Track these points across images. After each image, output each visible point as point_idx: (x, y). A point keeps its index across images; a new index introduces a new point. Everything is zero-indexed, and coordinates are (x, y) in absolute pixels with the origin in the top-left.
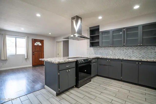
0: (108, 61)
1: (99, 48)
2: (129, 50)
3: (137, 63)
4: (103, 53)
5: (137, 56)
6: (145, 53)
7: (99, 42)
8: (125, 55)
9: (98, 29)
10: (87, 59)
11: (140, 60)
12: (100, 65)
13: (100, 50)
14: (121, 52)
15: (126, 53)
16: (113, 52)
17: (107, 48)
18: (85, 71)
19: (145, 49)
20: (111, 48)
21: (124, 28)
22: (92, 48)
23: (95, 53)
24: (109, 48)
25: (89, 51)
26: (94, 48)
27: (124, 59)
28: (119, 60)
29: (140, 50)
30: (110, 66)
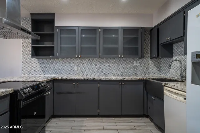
0: (76, 84)
1: (52, 60)
2: (105, 64)
3: (120, 84)
4: (62, 71)
5: (114, 74)
6: (124, 68)
7: (54, 47)
8: (98, 72)
9: (52, 22)
10: (38, 85)
11: (123, 78)
12: (59, 93)
13: (54, 64)
14: (93, 67)
15: (101, 70)
16: (79, 68)
17: (68, 60)
18: (35, 113)
19: (123, 63)
20: (77, 61)
21: (100, 28)
22: (36, 59)
23: (43, 71)
24: (72, 60)
25: (28, 65)
26: (40, 60)
27: (102, 79)
28: (94, 81)
29: (118, 64)
30: (79, 93)
